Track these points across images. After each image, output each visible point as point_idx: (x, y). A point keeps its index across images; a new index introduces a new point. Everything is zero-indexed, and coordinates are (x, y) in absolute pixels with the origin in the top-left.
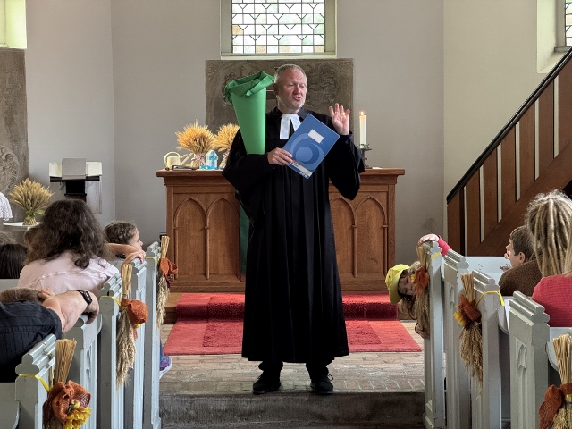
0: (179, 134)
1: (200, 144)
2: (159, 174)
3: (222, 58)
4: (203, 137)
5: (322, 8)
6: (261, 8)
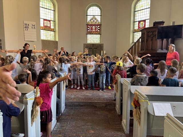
3: (86, 43)
5: (99, 37)
6: (91, 37)
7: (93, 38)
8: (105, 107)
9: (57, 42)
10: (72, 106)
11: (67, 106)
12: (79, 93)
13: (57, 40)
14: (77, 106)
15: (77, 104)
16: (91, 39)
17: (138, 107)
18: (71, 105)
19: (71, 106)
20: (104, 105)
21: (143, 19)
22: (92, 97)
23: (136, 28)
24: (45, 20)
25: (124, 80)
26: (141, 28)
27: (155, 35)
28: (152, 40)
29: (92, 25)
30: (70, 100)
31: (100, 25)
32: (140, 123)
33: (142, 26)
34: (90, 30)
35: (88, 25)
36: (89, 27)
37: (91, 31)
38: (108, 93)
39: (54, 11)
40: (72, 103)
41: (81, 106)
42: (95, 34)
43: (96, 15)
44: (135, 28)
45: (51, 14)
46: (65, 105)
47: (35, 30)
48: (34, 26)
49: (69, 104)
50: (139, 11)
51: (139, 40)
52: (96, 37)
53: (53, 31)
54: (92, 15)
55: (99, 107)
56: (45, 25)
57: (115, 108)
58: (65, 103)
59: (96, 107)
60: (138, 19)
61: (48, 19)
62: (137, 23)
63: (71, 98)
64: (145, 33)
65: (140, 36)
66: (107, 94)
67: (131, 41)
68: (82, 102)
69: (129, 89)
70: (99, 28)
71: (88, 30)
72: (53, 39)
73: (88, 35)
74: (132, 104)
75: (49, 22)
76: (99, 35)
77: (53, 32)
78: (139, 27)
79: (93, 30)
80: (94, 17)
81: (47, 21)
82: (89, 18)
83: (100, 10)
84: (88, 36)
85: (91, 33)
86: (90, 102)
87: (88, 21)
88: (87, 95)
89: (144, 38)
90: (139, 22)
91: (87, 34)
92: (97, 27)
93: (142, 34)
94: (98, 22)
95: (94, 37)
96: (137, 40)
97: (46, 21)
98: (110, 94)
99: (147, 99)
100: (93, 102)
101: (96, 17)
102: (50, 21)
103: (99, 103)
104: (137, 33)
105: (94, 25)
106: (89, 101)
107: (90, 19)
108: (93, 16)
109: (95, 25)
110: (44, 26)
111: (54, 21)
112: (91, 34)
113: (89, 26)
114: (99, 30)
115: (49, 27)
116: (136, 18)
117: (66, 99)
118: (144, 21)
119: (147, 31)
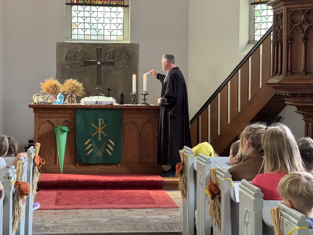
0: (41, 84)
1: (54, 89)
2: (30, 106)
3: (66, 42)
4: (55, 86)
5: (121, 15)
7: (94, 20)
12: (67, 217)
16: (87, 26)
17: (218, 196)
28: (306, 39)
38: (159, 214)
51: (268, 34)
52: (108, 15)
63: (47, 227)
66: (158, 217)
74: (207, 191)
76: (120, 9)
84: (74, 14)
86: (105, 234)
88: (92, 219)
89: (282, 30)
98: (165, 217)
99: (229, 177)
119: (288, 9)
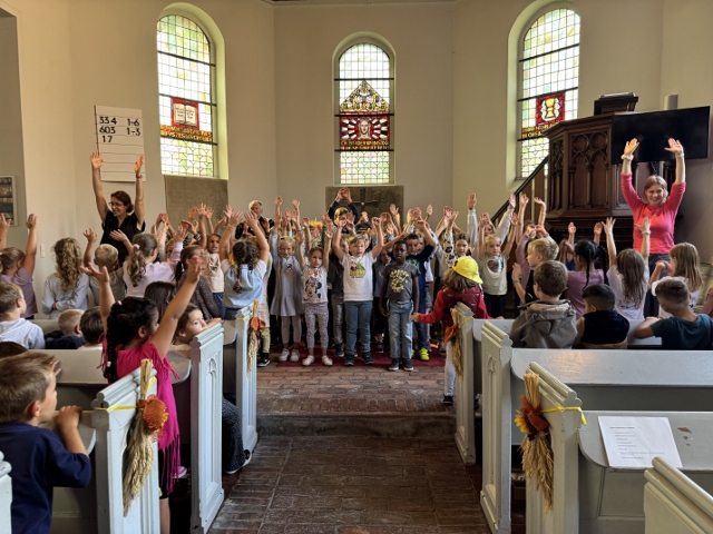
3: (335, 186)
5: (387, 159)
6: (355, 160)
7: (361, 165)
8: (415, 434)
9: (224, 183)
10: (284, 433)
11: (264, 434)
12: (312, 382)
13: (225, 176)
14: (303, 431)
15: (303, 423)
16: (355, 171)
17: (542, 434)
18: (281, 428)
19: (280, 433)
20: (408, 426)
21: (554, 90)
22: (362, 396)
23: (529, 122)
24: (176, 100)
25: (486, 325)
26: (549, 123)
27: (604, 150)
28: (591, 168)
29: (360, 116)
30: (276, 408)
31: (388, 115)
32: (550, 496)
33: (550, 114)
34: (351, 135)
35: (341, 116)
36: (346, 125)
37: (356, 139)
38: (424, 378)
39: (210, 65)
40: (285, 422)
41: (321, 431)
42: (370, 150)
43: (371, 79)
44: (525, 124)
45: (201, 76)
46: (258, 430)
47: (140, 140)
48: (136, 123)
49: (270, 424)
50: (537, 57)
51: (541, 167)
52: (374, 159)
53: (209, 143)
54: (358, 79)
55: (389, 435)
56: (178, 119)
57: (454, 440)
58: (258, 421)
59: (377, 434)
60: (534, 87)
61: (188, 97)
62: (533, 103)
63: (281, 401)
64: (561, 141)
65: (546, 154)
66: (423, 382)
67: (510, 174)
68: (321, 417)
69: (504, 363)
70: (384, 129)
71: (344, 134)
72: (207, 174)
73: (343, 154)
74: (519, 421)
75: (193, 109)
76: (386, 153)
77: (209, 147)
78: (539, 119)
79: (362, 137)
80: (364, 85)
81: (185, 104)
82: (346, 90)
83: (386, 59)
84: (342, 160)
85: (354, 147)
86: (353, 416)
87: (342, 101)
88: (342, 386)
89: (561, 159)
90: (541, 99)
91: (341, 151)
92: (378, 123)
93: (553, 146)
94: (379, 104)
95: (367, 160)
96: (533, 169)
97: (182, 106)
98: (432, 383)
99: (575, 403)
100: (367, 417)
101: (373, 84)
102: (195, 104)
103: (391, 420)
104: (532, 142)
105: (365, 116)
106: (351, 413)
107: (348, 93)
108: (360, 82)
109: (371, 116)
110: (173, 122)
111: (211, 104)
112: (354, 150)
113: (347, 121)
114: (383, 132)
115: (193, 127)
116: (526, 85)
117: (261, 403)
118: (560, 95)
119: (569, 134)
